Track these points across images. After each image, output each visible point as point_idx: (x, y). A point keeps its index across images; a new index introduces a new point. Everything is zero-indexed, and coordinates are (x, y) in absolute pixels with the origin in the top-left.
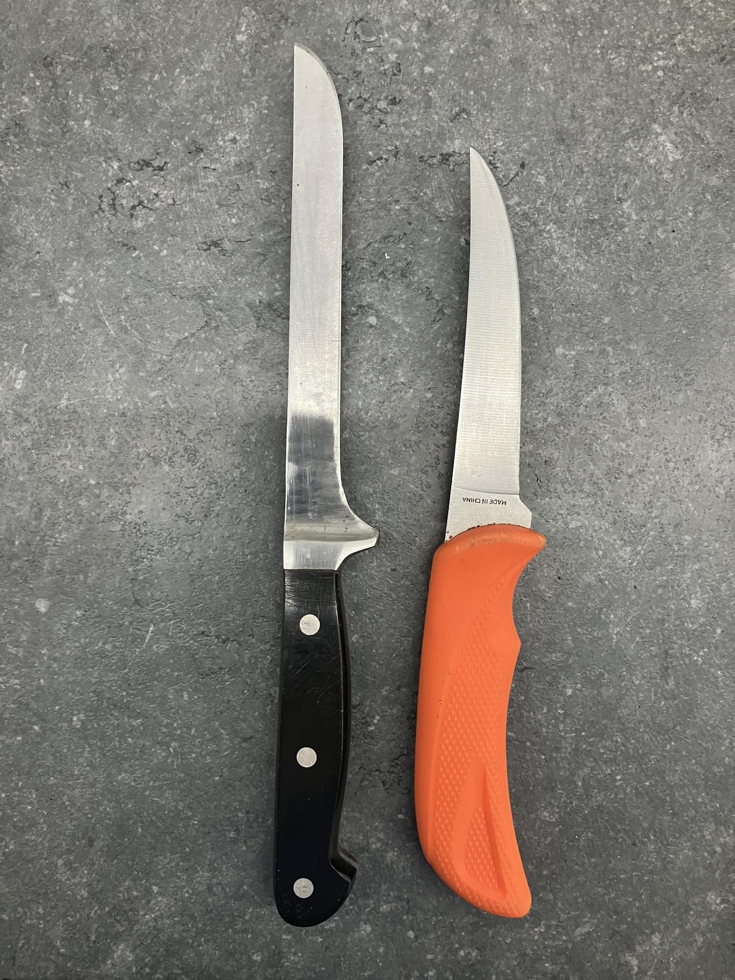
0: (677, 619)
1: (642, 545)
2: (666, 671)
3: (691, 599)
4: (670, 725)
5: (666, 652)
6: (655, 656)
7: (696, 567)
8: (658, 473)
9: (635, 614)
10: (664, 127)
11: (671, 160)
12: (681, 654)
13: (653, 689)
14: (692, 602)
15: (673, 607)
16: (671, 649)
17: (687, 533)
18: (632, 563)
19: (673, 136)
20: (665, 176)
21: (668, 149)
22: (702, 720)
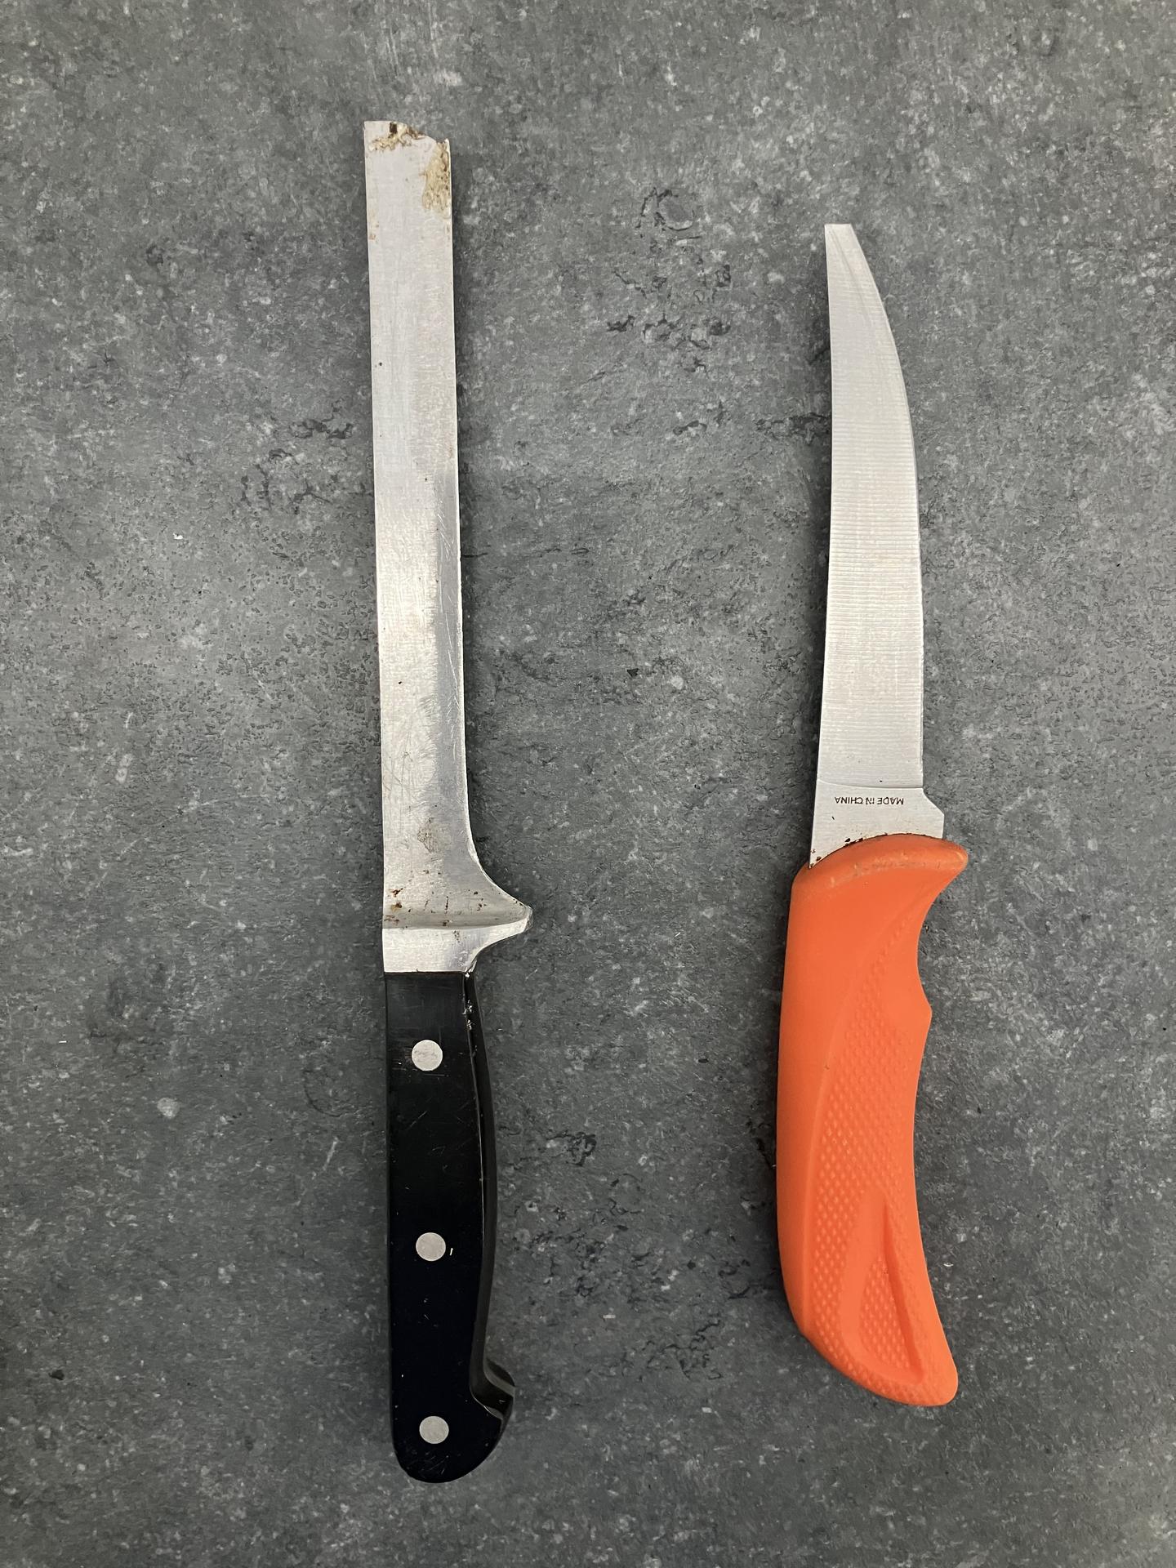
0: (1127, 1136)
1: (1082, 1028)
2: (1108, 1209)
3: (1151, 1106)
4: (1111, 1285)
5: (1109, 1182)
6: (1093, 1188)
7: (1161, 1059)
8: (1110, 920)
9: (1066, 1128)
10: (1152, 379)
11: (1159, 432)
12: (1132, 1185)
13: (1086, 1235)
14: (1152, 1111)
15: (1123, 1117)
16: (1116, 1178)
17: (1150, 1010)
18: (1065, 1053)
19: (1164, 394)
20: (1148, 458)
21: (1156, 416)
22: (1158, 1280)
